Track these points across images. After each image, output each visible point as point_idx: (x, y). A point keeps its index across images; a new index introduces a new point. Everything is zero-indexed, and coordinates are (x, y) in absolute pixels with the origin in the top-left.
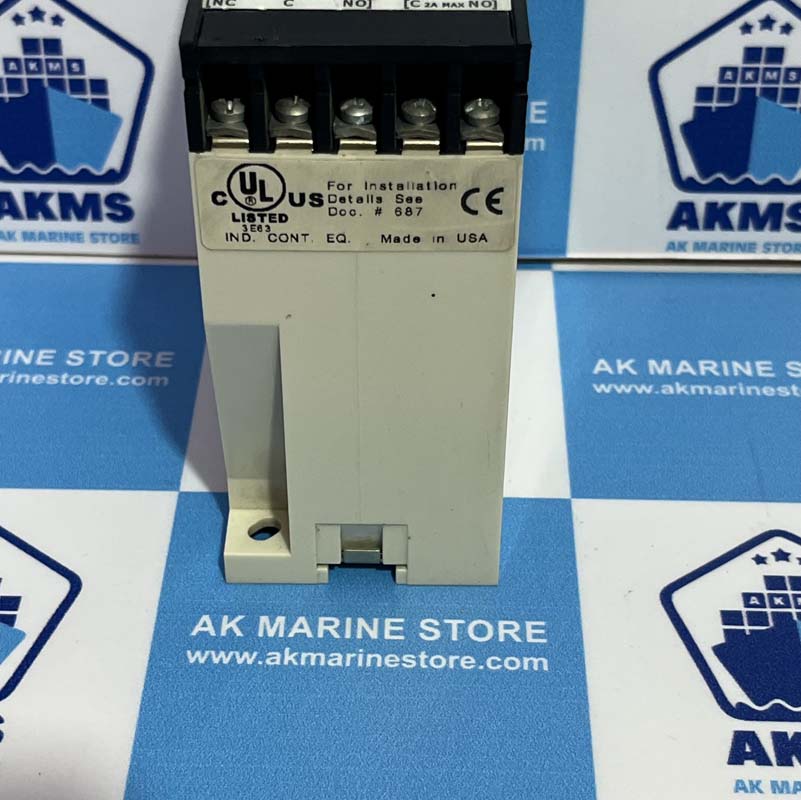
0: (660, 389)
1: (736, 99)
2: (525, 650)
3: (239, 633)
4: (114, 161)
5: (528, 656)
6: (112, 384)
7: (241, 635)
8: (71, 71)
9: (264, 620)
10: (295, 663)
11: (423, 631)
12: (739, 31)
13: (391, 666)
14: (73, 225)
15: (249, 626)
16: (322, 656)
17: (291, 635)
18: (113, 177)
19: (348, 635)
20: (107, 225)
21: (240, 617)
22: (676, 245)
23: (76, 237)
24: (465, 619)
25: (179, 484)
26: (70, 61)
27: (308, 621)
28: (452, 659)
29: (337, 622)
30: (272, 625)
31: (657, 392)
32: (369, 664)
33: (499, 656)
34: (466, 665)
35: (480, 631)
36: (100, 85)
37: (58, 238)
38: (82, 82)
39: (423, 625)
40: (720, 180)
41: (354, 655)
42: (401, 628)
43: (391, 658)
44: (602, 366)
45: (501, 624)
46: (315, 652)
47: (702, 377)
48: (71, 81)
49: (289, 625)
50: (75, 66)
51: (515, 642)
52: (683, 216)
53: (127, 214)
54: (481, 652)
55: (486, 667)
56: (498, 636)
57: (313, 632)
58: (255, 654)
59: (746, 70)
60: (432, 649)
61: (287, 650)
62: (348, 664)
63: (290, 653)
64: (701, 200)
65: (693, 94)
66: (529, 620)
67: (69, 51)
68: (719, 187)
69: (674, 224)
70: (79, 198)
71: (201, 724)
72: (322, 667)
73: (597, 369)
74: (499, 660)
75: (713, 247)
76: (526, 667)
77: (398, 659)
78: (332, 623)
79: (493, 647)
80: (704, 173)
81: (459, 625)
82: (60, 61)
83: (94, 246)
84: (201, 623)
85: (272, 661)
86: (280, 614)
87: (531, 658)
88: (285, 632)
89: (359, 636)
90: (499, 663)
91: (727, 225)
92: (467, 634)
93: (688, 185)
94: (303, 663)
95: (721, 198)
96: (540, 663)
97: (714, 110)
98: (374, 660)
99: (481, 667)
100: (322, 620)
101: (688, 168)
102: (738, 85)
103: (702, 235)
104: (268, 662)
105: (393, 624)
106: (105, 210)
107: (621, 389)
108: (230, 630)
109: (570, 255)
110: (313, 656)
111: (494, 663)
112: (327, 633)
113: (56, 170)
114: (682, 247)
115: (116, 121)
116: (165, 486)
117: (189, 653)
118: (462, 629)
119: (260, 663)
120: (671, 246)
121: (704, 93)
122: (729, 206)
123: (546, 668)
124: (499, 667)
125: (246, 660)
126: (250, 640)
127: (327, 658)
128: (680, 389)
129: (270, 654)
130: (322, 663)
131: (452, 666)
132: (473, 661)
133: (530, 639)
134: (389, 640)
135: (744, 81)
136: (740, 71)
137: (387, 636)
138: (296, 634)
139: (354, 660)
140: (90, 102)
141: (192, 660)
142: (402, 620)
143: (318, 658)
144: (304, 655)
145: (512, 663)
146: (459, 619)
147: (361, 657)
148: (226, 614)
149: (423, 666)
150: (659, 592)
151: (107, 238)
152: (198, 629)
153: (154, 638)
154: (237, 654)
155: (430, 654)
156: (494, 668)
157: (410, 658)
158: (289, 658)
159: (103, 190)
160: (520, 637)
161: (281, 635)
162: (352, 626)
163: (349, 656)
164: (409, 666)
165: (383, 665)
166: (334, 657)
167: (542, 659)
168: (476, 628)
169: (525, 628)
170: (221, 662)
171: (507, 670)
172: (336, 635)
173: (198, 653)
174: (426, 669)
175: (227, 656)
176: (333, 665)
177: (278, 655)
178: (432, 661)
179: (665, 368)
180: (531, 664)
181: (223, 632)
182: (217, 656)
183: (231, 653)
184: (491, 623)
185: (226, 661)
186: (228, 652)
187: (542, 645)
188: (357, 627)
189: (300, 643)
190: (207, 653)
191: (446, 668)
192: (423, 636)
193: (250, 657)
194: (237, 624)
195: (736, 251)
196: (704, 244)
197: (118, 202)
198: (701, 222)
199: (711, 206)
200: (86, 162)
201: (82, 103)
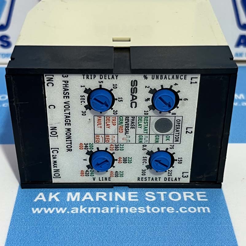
0: (241, 104)
2: (197, 204)
3: (57, 200)
4: (3, 20)
5: (200, 207)
7: (59, 201)
9: (70, 194)
10: (86, 212)
11: (147, 197)
13: (133, 212)
15: (63, 197)
16: (99, 208)
17: (83, 200)
19: (111, 199)
21: (58, 193)
24: (167, 192)
27: (91, 194)
28: (162, 208)
29: (105, 194)
30: (74, 196)
32: (122, 211)
33: (185, 207)
34: (170, 211)
35: (175, 196)
39: (147, 194)
41: (114, 208)
42: (136, 196)
43: (132, 209)
46: (95, 207)
49: (82, 196)
51: (192, 201)
53: (8, 45)
54: (177, 205)
55: (179, 211)
56: (183, 198)
57: (94, 199)
58: (66, 208)
60: (152, 204)
61: (81, 207)
62: (112, 212)
63: (83, 208)
66: (197, 191)
71: (39, 240)
72: (99, 214)
74: (186, 208)
76: (199, 211)
77: (136, 209)
78: (103, 195)
79: (182, 203)
81: (164, 194)
84: (39, 196)
85: (74, 211)
86: (77, 192)
87: (201, 207)
88: (80, 199)
89: (116, 199)
92: (168, 198)
94: (89, 212)
96: (206, 210)
98: (124, 210)
99: (177, 212)
100: (98, 193)
104: (72, 212)
105: (132, 194)
108: (53, 199)
110: (94, 209)
111: (183, 210)
112: (100, 199)
117: (33, 209)
118: (166, 196)
119: (68, 212)
123: (209, 211)
124: (186, 211)
125: (61, 211)
126: (63, 203)
127: (101, 210)
129: (72, 208)
130: (99, 212)
131: (163, 211)
132: (173, 209)
133: (199, 199)
134: (131, 201)
137: (130, 199)
138: (86, 200)
139: (115, 210)
141: (34, 212)
142: (136, 193)
143: (97, 210)
144: (90, 209)
145: (192, 210)
146: (164, 191)
147: (118, 209)
148: (51, 192)
149: (149, 212)
152: (38, 198)
153: (16, 203)
154: (57, 209)
155: (152, 207)
157: (142, 209)
158: (82, 210)
160: (195, 198)
161: (78, 200)
162: (113, 196)
163: (112, 209)
164: (142, 212)
165: (129, 212)
166: (105, 209)
167: (206, 207)
168: (173, 195)
169: (196, 195)
170: (49, 212)
171: (190, 213)
172: (105, 200)
173: (37, 209)
174: (150, 213)
175: (52, 210)
176: (104, 212)
177: (77, 209)
178: (153, 209)
179: (241, 97)
180: (201, 210)
181: (50, 200)
182: (47, 210)
183: (54, 209)
184: (180, 193)
185: (51, 212)
186: (52, 208)
187: (205, 201)
188: (115, 196)
189: (88, 204)
190: (42, 209)
191: (160, 212)
192: (147, 199)
193: (63, 210)
194: (57, 196)
197: (5, 39)
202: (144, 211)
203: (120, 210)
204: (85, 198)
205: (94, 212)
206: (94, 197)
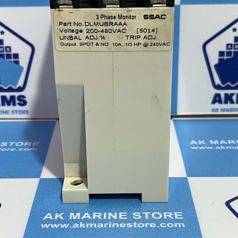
0: (215, 148)
1: (232, 55)
2: (174, 221)
3: (62, 218)
4: (20, 83)
5: (176, 223)
6: (17, 150)
7: (63, 219)
8: (6, 51)
9: (72, 214)
10: (84, 227)
11: (134, 216)
12: (232, 31)
13: (122, 227)
14: (6, 108)
15: (66, 216)
16: (95, 225)
17: (83, 218)
18: (20, 89)
19: (105, 218)
20: (18, 107)
21: (62, 214)
22: (215, 110)
23: (7, 112)
24: (151, 212)
25: (40, 176)
26: (6, 47)
27: (89, 214)
28: (146, 224)
29: (101, 214)
30: (75, 216)
31: (214, 148)
32: (113, 226)
33: (165, 223)
34: (152, 226)
35: (157, 216)
36: (16, 56)
38: (10, 55)
39: (134, 214)
40: (228, 85)
41: (107, 224)
42: (126, 215)
43: (122, 225)
44: (193, 142)
45: (165, 213)
46: (92, 223)
47: (230, 144)
48: (6, 54)
50: (8, 49)
51: (171, 219)
52: (217, 99)
53: (24, 103)
54: (158, 222)
55: (160, 226)
56: (164, 217)
58: (68, 225)
59: (235, 45)
60: (138, 221)
61: (81, 223)
62: (105, 226)
63: (82, 224)
64: (222, 93)
65: (217, 54)
66: (175, 212)
67: (6, 44)
68: (228, 88)
69: (214, 102)
70: (8, 98)
72: (95, 228)
73: (192, 143)
74: (165, 224)
75: (228, 110)
76: (176, 226)
77: (125, 225)
78: (98, 215)
79: (162, 220)
80: (223, 83)
81: (148, 214)
82: (3, 47)
83: (13, 115)
84: (47, 215)
85: (75, 226)
86: (78, 212)
87: (178, 223)
88: (80, 217)
89: (109, 218)
90: (165, 225)
91: (232, 102)
92: (152, 217)
93: (217, 87)
94: (87, 226)
95: (229, 92)
96: (181, 225)
97: (225, 60)
98: (116, 225)
99: (158, 227)
100: (94, 214)
101: (218, 81)
102: (233, 50)
103: (224, 106)
104: (73, 227)
105: (122, 214)
106: (17, 102)
107: (201, 148)
108: (59, 217)
109: (178, 114)
110: (91, 225)
111: (163, 225)
112: (96, 217)
114: (217, 110)
115: (22, 69)
116: (35, 177)
117: (42, 225)
118: (150, 215)
119: (70, 227)
120: (213, 110)
121: (221, 53)
122: (232, 95)
123: (184, 226)
124: (165, 226)
125: (65, 226)
126: (66, 220)
127: (97, 225)
128: (222, 148)
129: (74, 224)
130: (95, 226)
131: (146, 226)
132: (155, 224)
133: (176, 218)
134: (121, 219)
135: (235, 49)
136: (233, 45)
137: (120, 218)
138: (85, 218)
140: (13, 62)
141: (43, 227)
142: (126, 213)
143: (93, 225)
144: (88, 225)
145: (170, 225)
146: (148, 212)
147: (110, 224)
148: (57, 213)
149: (135, 226)
150: (225, 202)
151: (18, 112)
152: (46, 217)
153: (29, 221)
154: (61, 225)
155: (138, 223)
156: (163, 227)
157: (130, 224)
159: (17, 94)
160: (173, 217)
161: (79, 218)
162: (107, 215)
163: (106, 224)
164: (130, 227)
165: (119, 227)
166: (100, 225)
167: (182, 224)
168: (155, 215)
169: (174, 214)
170: (55, 227)
171: (168, 227)
172: (100, 218)
173: (46, 225)
174: (136, 228)
175: (57, 225)
176: (99, 227)
177: (78, 225)
178: (138, 225)
179: (216, 142)
180: (178, 225)
181: (56, 218)
182: (53, 225)
183: (59, 225)
184: (160, 213)
185: (57, 227)
186: (58, 224)
187: (181, 219)
188: (108, 215)
189: (86, 221)
190: (49, 225)
191: (144, 227)
192: (134, 217)
193: (67, 225)
194: (61, 216)
195: (236, 111)
196: (225, 109)
197: (22, 98)
198: (223, 101)
199: (226, 95)
200: (11, 84)
201: (10, 62)
202: (131, 226)
203: (112, 225)
204: (84, 217)
205: (91, 227)
206: (92, 216)
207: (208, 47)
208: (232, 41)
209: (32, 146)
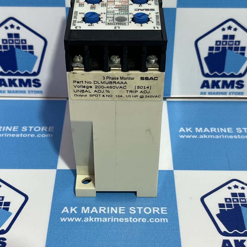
0: (199, 137)
1: (220, 50)
2: (161, 216)
3: (76, 212)
4: (35, 69)
5: (162, 218)
6: (36, 137)
8: (22, 43)
9: (83, 208)
10: (93, 221)
11: (130, 211)
12: (221, 31)
13: (121, 221)
14: (23, 88)
15: (79, 210)
16: (101, 219)
17: (91, 212)
18: (35, 74)
19: (108, 212)
20: (33, 88)
21: (76, 207)
23: (24, 92)
24: (143, 207)
25: (57, 167)
26: (22, 40)
27: (96, 208)
28: (139, 219)
29: (105, 208)
30: (85, 210)
31: (198, 138)
32: (115, 221)
33: (153, 218)
34: (144, 221)
35: (148, 210)
36: (31, 47)
37: (18, 92)
38: (26, 46)
39: (130, 209)
40: (216, 74)
41: (110, 218)
42: (124, 210)
43: (121, 219)
44: (182, 130)
45: (154, 208)
46: (99, 218)
47: (211, 133)
48: (22, 46)
49: (91, 210)
50: (24, 42)
51: (158, 214)
52: (205, 85)
53: (39, 85)
54: (148, 217)
55: (149, 221)
56: (153, 212)
57: (98, 211)
58: (81, 218)
59: (223, 42)
60: (133, 216)
61: (90, 217)
62: (108, 221)
63: (91, 218)
64: (210, 80)
65: (208, 49)
66: (162, 207)
67: (22, 37)
68: (216, 76)
69: (203, 87)
70: (25, 81)
71: (65, 240)
73: (180, 131)
74: (153, 219)
75: (214, 93)
76: (161, 221)
77: (123, 219)
78: (103, 209)
79: (151, 215)
80: (211, 72)
81: (141, 209)
82: (19, 40)
83: (29, 94)
84: (64, 209)
85: (86, 220)
86: (88, 206)
89: (112, 212)
90: (153, 220)
91: (218, 87)
92: (144, 212)
93: (206, 75)
94: (95, 221)
95: (216, 79)
96: (166, 220)
99: (148, 221)
100: (100, 208)
101: (206, 70)
102: (221, 46)
103: (211, 90)
104: (85, 221)
105: (121, 209)
106: (32, 84)
107: (188, 137)
108: (73, 211)
109: (171, 96)
110: (98, 219)
111: (152, 220)
112: (102, 212)
113: (18, 72)
114: (205, 93)
115: (36, 58)
116: (52, 168)
117: (61, 218)
118: (142, 210)
119: (82, 221)
120: (202, 93)
121: (211, 48)
122: (219, 81)
123: (167, 221)
124: (153, 221)
125: (78, 220)
126: (79, 214)
127: (102, 219)
128: (205, 137)
129: (85, 218)
130: (101, 221)
131: (139, 221)
132: (146, 220)
133: (162, 213)
134: (121, 214)
135: (223, 45)
136: (222, 42)
137: (120, 212)
138: (93, 212)
139: (110, 220)
140: (28, 52)
141: (62, 221)
142: (124, 208)
143: (100, 219)
145: (157, 220)
146: (141, 207)
147: (112, 219)
148: (72, 206)
149: (131, 221)
150: (200, 198)
151: (33, 92)
152: (64, 211)
153: (51, 214)
154: (75, 218)
155: (133, 218)
156: (152, 222)
157: (127, 219)
158: (91, 219)
159: (32, 78)
160: (159, 212)
161: (88, 212)
162: (109, 210)
163: (109, 219)
164: (127, 222)
165: (119, 221)
166: (104, 219)
167: (166, 219)
168: (146, 210)
169: (161, 209)
170: (71, 221)
171: (156, 222)
172: (105, 212)
173: (64, 218)
176: (104, 221)
178: (133, 220)
179: (201, 130)
180: (163, 220)
181: (71, 212)
182: (69, 219)
184: (151, 208)
186: (73, 218)
187: (166, 214)
188: (111, 210)
189: (94, 215)
190: (66, 218)
193: (79, 219)
195: (221, 95)
196: (211, 93)
197: (36, 81)
198: (210, 86)
199: (213, 81)
200: (27, 70)
201: (26, 52)
204: (92, 211)
207: (199, 43)
208: (221, 39)
209: (48, 132)
